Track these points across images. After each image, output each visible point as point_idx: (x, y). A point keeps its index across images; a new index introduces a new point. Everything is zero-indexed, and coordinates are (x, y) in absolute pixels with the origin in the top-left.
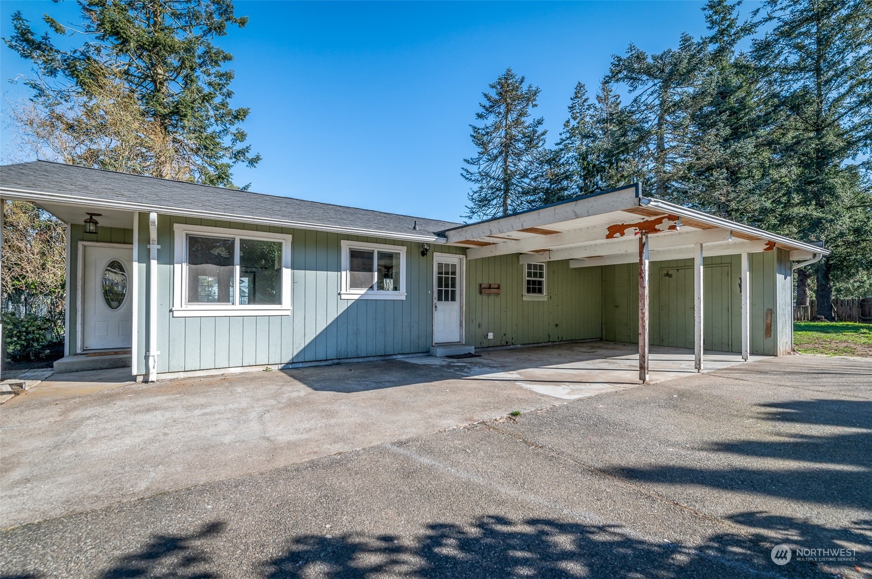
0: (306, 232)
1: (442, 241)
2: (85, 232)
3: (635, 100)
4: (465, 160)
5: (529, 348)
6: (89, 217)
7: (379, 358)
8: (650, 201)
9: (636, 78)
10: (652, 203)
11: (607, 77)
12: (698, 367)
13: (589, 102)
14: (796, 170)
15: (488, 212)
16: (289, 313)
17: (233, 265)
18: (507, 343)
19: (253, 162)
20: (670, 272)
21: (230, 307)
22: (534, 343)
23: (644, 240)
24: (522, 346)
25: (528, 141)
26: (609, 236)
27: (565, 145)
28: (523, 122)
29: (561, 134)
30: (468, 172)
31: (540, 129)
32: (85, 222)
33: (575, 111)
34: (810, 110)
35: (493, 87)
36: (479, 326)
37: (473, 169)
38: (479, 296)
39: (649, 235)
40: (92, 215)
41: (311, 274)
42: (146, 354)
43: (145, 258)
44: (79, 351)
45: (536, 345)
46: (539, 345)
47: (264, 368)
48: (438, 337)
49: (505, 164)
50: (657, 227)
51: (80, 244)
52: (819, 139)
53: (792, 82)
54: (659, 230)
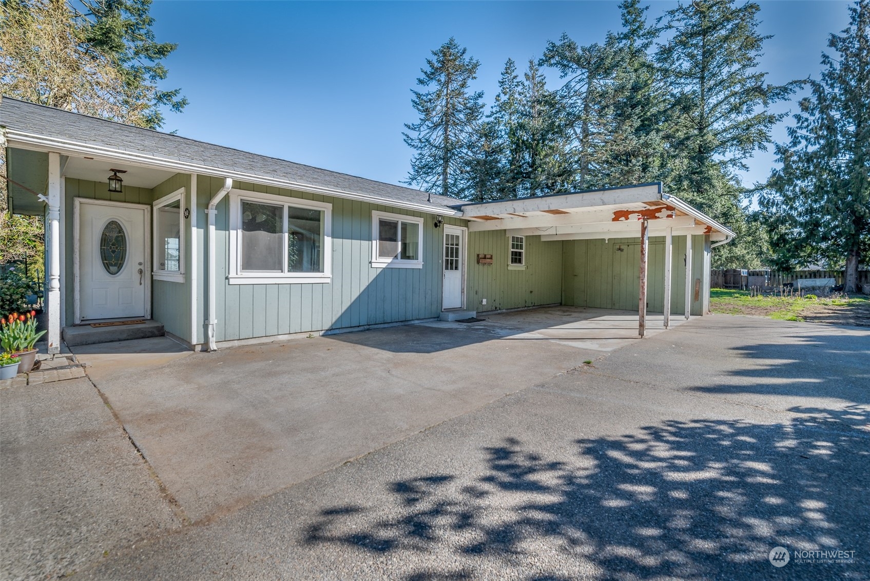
0: (343, 201)
1: (459, 215)
2: (110, 190)
3: (567, 86)
4: (406, 125)
5: (512, 312)
6: (113, 173)
7: (401, 324)
8: (669, 197)
9: (568, 66)
10: (670, 199)
11: (541, 60)
12: (666, 325)
13: (518, 79)
14: (686, 161)
15: (428, 179)
16: (329, 281)
17: (281, 231)
18: (496, 308)
19: (178, 106)
20: (622, 247)
21: (277, 274)
22: (515, 308)
23: (645, 225)
24: (507, 311)
25: (470, 113)
26: (615, 219)
27: (496, 118)
28: (463, 94)
29: (492, 107)
30: (408, 137)
31: (480, 101)
32: (110, 179)
33: (505, 86)
34: (696, 113)
35: (435, 54)
36: (476, 293)
37: (414, 135)
38: (477, 265)
39: (649, 220)
40: (116, 171)
41: (347, 242)
42: (204, 322)
43: (204, 224)
44: (77, 322)
45: (516, 310)
46: (519, 309)
47: (307, 335)
48: (447, 304)
49: (446, 133)
50: (657, 215)
51: (77, 201)
52: (702, 136)
53: (684, 85)
54: (659, 218)
